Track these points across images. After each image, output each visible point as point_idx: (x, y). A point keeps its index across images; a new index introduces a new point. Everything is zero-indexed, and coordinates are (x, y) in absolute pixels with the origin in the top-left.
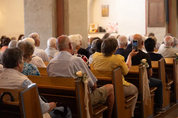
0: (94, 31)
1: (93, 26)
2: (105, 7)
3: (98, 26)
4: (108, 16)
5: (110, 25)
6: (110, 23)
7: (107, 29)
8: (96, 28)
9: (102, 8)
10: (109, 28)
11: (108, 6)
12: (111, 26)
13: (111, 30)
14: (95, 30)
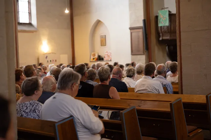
0: (95, 60)
1: (94, 55)
2: (103, 37)
3: (98, 54)
4: (106, 45)
5: (107, 53)
6: (107, 52)
7: (105, 57)
8: (96, 56)
9: (101, 38)
10: (106, 57)
11: (105, 36)
12: (108, 55)
13: (108, 58)
14: (96, 58)
